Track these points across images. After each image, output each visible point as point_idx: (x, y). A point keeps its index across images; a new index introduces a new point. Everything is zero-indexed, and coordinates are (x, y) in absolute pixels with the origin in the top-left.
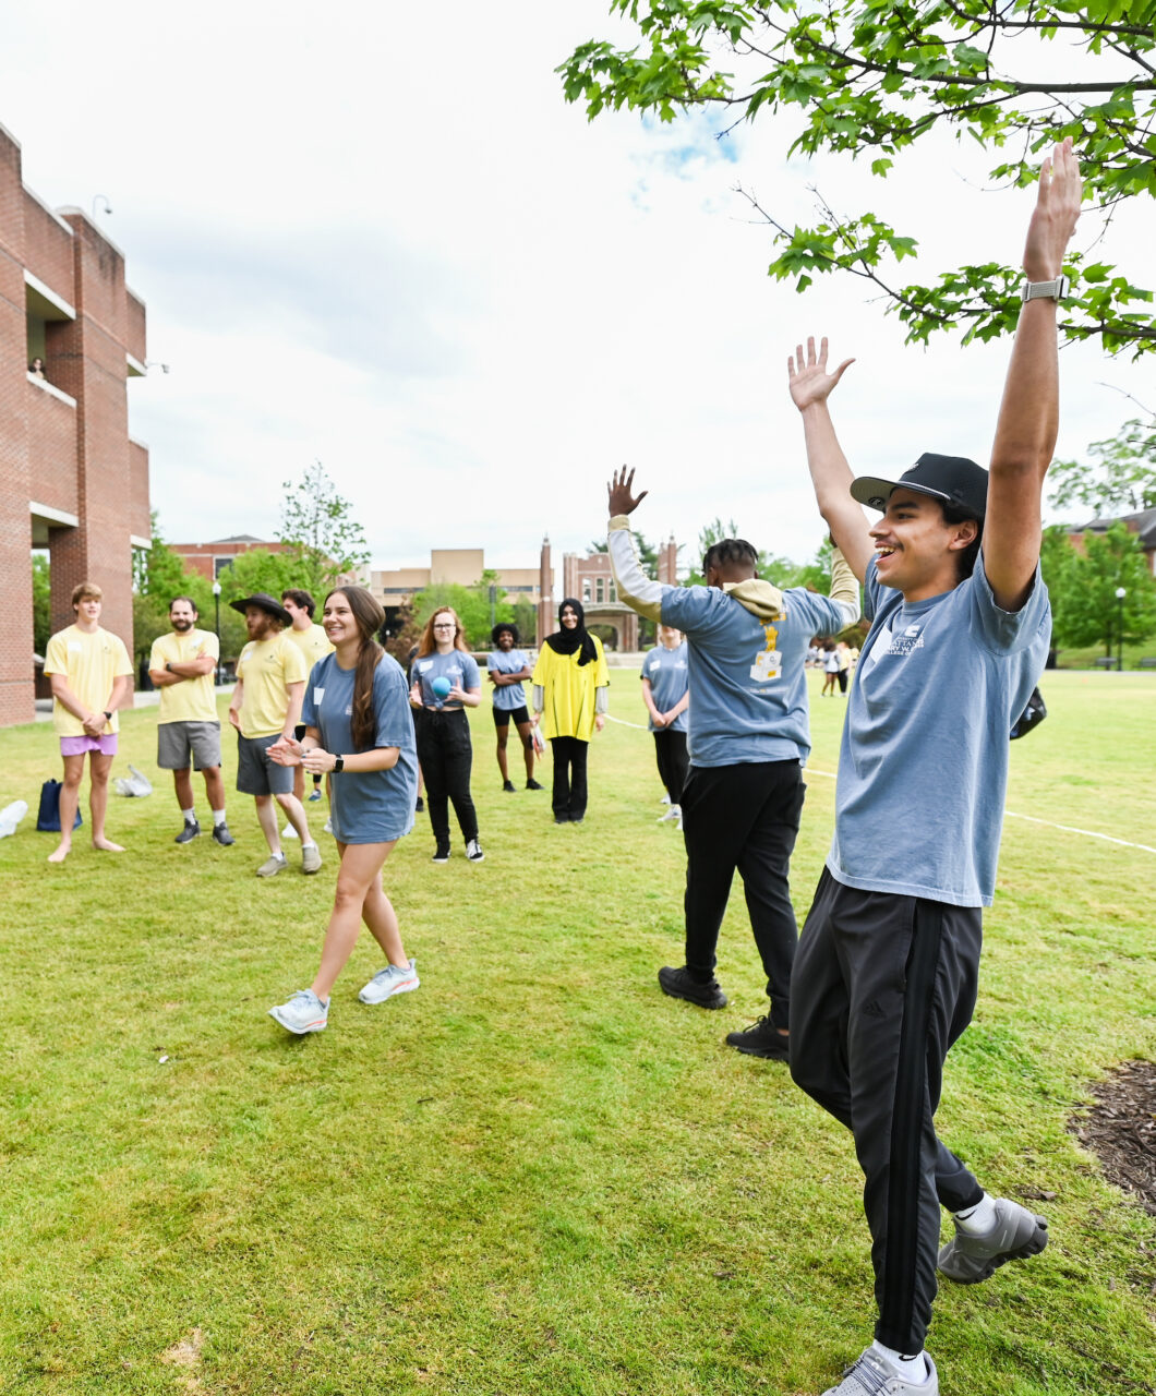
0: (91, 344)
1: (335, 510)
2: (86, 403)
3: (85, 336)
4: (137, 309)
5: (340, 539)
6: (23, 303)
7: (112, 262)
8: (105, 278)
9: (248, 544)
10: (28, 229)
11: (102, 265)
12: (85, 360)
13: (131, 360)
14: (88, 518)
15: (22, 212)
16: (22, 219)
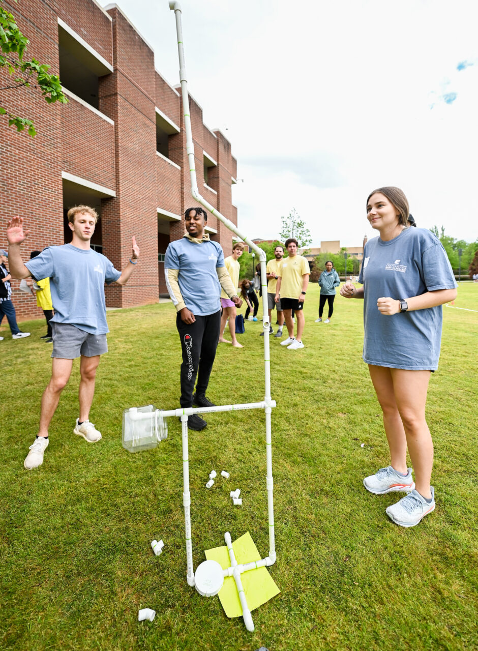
0: (222, 174)
1: (300, 225)
2: (220, 192)
3: (220, 171)
4: (234, 161)
5: (301, 235)
6: (203, 161)
7: (228, 146)
8: (225, 151)
9: (260, 241)
10: (204, 137)
11: (225, 147)
12: (220, 179)
13: (233, 179)
14: (220, 231)
15: (203, 131)
16: (202, 133)
